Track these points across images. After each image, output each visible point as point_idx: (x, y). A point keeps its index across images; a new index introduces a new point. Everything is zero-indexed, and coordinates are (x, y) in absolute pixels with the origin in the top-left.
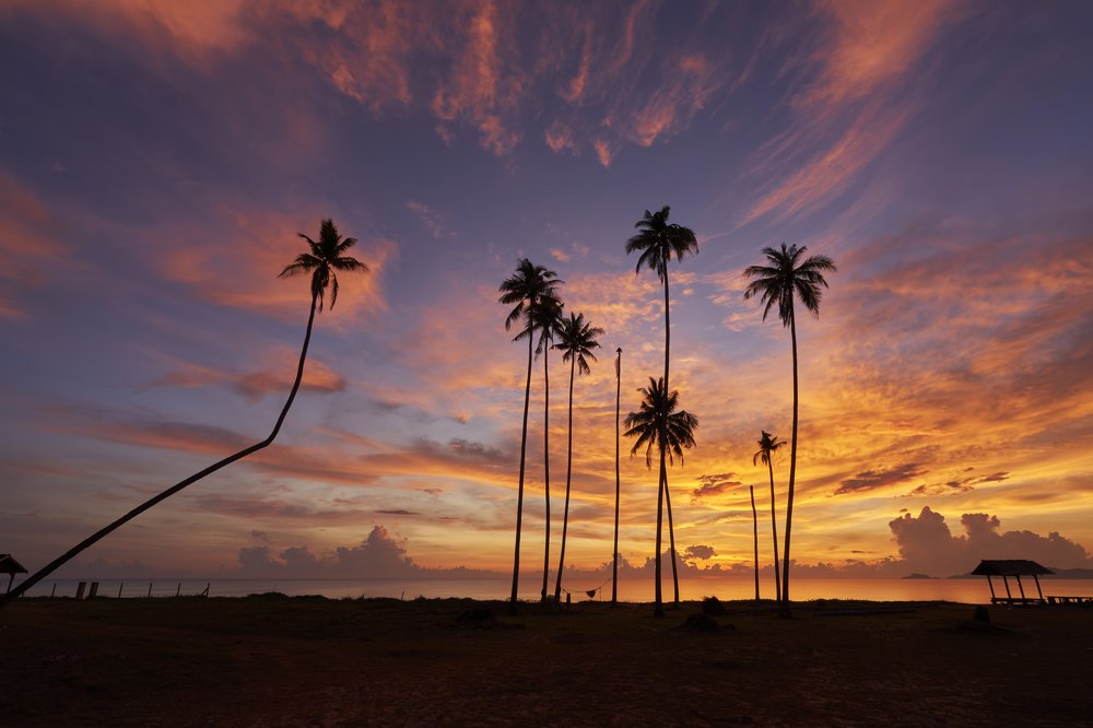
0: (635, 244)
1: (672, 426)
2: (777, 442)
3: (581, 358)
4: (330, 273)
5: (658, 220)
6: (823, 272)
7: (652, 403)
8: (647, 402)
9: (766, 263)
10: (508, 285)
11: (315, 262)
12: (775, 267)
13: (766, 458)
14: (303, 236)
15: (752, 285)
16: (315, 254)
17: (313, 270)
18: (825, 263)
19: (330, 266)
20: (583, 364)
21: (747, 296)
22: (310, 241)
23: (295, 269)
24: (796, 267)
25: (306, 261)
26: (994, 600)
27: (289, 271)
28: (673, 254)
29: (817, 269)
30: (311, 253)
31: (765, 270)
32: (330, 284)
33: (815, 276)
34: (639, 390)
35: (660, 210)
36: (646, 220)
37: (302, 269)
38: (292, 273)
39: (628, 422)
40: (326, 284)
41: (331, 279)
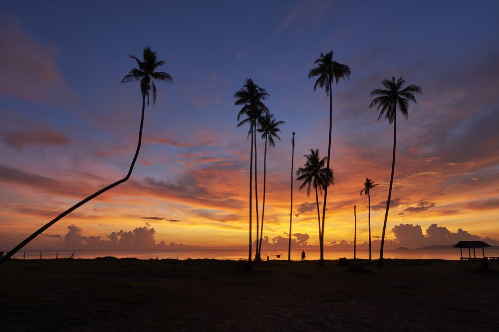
0: (314, 72)
1: (321, 175)
2: (373, 184)
3: (270, 137)
4: (151, 81)
5: (327, 59)
6: (415, 94)
7: (311, 163)
8: (309, 162)
9: (383, 88)
10: (239, 94)
11: (140, 74)
12: (387, 89)
13: (367, 192)
14: (133, 57)
15: (375, 100)
16: (141, 68)
17: (141, 78)
18: (416, 89)
19: (150, 76)
20: (272, 141)
21: (371, 106)
22: (138, 61)
23: (130, 78)
24: (400, 90)
25: (136, 73)
26: (462, 258)
27: (126, 79)
28: (334, 79)
29: (411, 92)
30: (138, 68)
31: (382, 92)
32: (152, 88)
33: (410, 96)
34: (305, 156)
35: (329, 53)
36: (321, 58)
37: (134, 78)
38: (128, 81)
39: (298, 173)
40: (149, 88)
41: (151, 85)
